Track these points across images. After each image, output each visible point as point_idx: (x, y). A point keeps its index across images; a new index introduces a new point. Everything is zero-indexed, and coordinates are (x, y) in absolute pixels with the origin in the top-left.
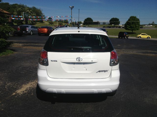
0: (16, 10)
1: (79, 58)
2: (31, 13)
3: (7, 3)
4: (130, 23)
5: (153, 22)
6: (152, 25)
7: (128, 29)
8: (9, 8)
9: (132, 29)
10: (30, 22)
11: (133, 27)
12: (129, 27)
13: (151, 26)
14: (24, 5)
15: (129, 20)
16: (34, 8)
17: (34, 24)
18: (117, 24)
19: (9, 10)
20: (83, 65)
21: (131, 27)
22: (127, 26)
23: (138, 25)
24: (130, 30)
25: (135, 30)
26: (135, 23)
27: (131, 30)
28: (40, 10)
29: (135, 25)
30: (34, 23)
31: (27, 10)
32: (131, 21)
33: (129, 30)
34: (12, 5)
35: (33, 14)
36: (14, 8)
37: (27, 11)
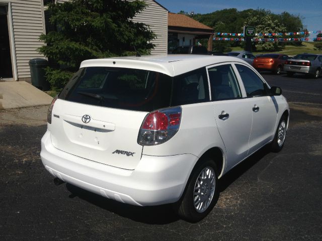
0: (248, 22)
1: (87, 116)
2: (276, 26)
3: (233, 9)
8: (235, 19)
10: (270, 45)
14: (266, 10)
16: (286, 15)
17: (280, 50)
19: (235, 22)
20: (94, 131)
28: (300, 17)
30: (279, 47)
31: (269, 19)
34: (241, 12)
35: (279, 27)
36: (244, 18)
37: (269, 22)
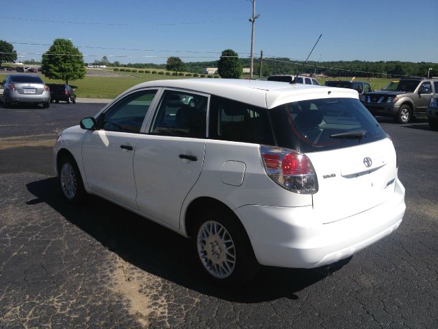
4: (58, 59)
5: (105, 58)
6: (105, 67)
7: (54, 75)
9: (65, 76)
11: (69, 70)
12: (57, 68)
13: (102, 68)
15: (53, 49)
18: (7, 60)
21: (62, 70)
22: (51, 67)
23: (79, 65)
24: (60, 78)
25: (74, 78)
26: (71, 59)
27: (62, 78)
29: (73, 66)
32: (58, 53)
33: (57, 78)
